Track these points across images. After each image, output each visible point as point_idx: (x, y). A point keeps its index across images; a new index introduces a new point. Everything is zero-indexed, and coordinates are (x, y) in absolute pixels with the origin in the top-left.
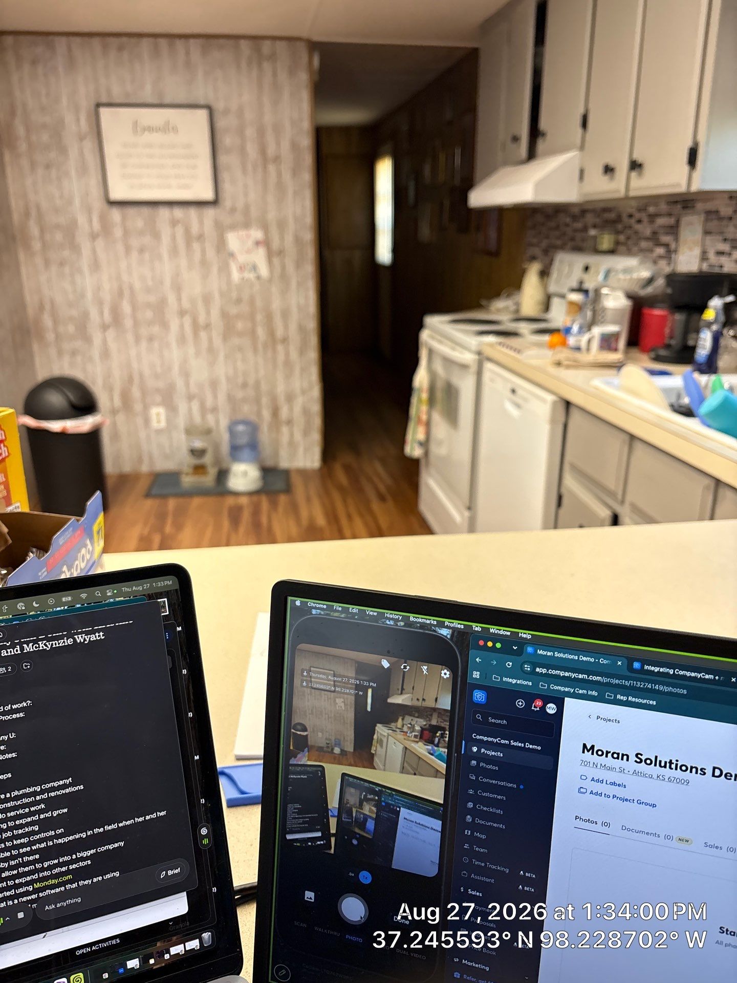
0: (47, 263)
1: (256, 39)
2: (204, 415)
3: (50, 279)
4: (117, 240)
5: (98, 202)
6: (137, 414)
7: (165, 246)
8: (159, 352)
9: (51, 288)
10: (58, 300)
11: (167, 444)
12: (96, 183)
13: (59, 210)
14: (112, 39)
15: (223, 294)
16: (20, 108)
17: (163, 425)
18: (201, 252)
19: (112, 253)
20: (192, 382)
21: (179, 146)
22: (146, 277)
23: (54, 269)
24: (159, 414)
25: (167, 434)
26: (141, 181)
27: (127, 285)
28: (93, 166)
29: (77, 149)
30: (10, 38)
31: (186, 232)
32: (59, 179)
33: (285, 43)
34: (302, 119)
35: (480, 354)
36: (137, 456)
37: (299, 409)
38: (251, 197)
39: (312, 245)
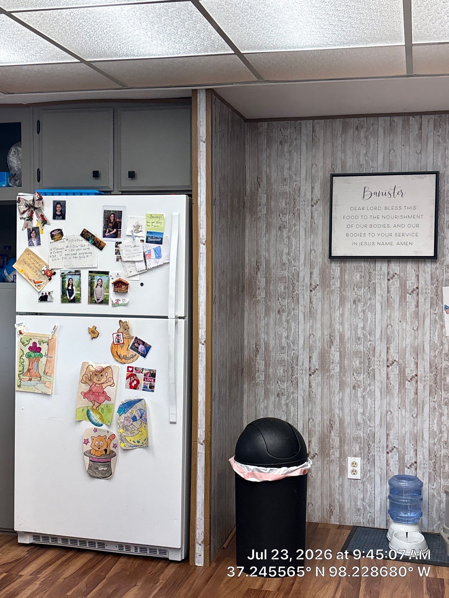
0: (268, 310)
2: (401, 469)
3: (267, 325)
4: (332, 292)
5: (320, 258)
6: (332, 461)
7: (378, 298)
8: (361, 400)
9: (267, 333)
10: (272, 343)
11: (360, 496)
12: (320, 241)
13: (284, 264)
14: (352, 120)
15: (433, 347)
16: (265, 180)
17: (358, 476)
18: (414, 304)
19: (327, 302)
20: (392, 433)
21: (403, 207)
22: (357, 326)
23: (273, 315)
24: (354, 464)
25: (361, 486)
26: (363, 239)
27: (337, 334)
28: (320, 227)
29: (308, 213)
30: (265, 125)
31: (401, 285)
32: (289, 238)
36: (327, 506)
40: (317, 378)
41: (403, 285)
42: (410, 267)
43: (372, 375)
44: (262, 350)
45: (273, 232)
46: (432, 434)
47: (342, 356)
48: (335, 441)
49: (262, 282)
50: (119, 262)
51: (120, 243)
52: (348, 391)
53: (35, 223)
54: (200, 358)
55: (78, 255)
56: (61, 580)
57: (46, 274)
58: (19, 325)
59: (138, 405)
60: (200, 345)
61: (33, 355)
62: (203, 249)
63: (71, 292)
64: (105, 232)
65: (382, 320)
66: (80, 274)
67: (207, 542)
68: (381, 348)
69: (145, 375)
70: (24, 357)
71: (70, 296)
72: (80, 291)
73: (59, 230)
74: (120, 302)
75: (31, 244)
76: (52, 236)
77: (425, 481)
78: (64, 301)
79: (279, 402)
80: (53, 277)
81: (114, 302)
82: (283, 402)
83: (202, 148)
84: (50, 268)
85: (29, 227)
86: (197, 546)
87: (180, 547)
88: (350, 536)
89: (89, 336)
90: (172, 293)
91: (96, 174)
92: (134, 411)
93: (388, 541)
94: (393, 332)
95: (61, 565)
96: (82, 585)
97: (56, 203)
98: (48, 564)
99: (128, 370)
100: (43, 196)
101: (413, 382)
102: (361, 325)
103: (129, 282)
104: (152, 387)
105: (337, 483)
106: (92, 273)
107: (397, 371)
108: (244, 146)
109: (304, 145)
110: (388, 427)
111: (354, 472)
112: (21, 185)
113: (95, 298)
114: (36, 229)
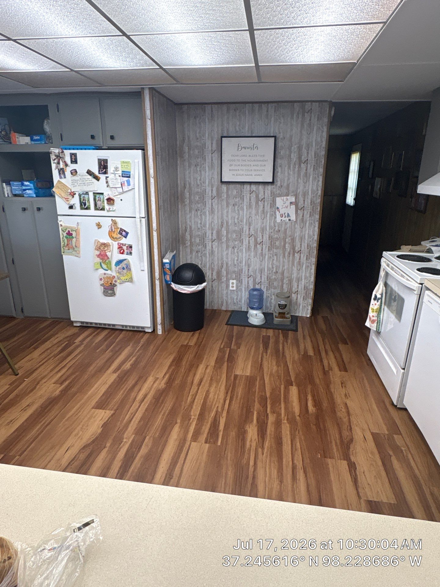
0: (191, 209)
1: (303, 102)
2: (254, 285)
3: (191, 217)
4: (223, 200)
5: (216, 182)
6: (223, 282)
7: (245, 203)
8: (236, 254)
9: (191, 221)
10: (193, 227)
11: (235, 298)
12: (216, 173)
13: (198, 185)
15: (271, 228)
16: (187, 139)
17: (235, 289)
18: (262, 207)
19: (220, 206)
20: (250, 269)
21: (258, 156)
22: (234, 218)
23: (193, 212)
24: (233, 283)
25: (236, 293)
26: (238, 172)
27: (225, 221)
28: (216, 165)
29: (210, 157)
30: (186, 107)
31: (256, 196)
32: (200, 171)
33: (318, 104)
34: (322, 142)
35: (422, 284)
36: (220, 303)
37: (301, 286)
38: (291, 180)
39: (319, 205)
40: (215, 244)
41: (257, 196)
42: (261, 187)
43: (241, 241)
44: (188, 230)
46: (269, 269)
47: (227, 233)
48: (224, 273)
49: (187, 195)
50: (108, 188)
51: (108, 177)
52: (230, 249)
53: (62, 165)
54: (154, 239)
55: (86, 184)
56: (94, 344)
57: (70, 194)
58: (60, 221)
59: (125, 262)
60: (154, 232)
61: (68, 236)
62: (152, 181)
63: (85, 204)
64: (99, 171)
65: (246, 214)
66: (88, 194)
67: (163, 324)
68: (246, 228)
69: (127, 247)
70: (64, 238)
71: (85, 206)
72: (89, 203)
73: (75, 170)
74: (111, 210)
75: (61, 178)
76: (72, 173)
77: (265, 290)
78: (82, 209)
79: (198, 255)
80: (74, 196)
81: (108, 209)
82: (199, 255)
83: (149, 123)
84: (72, 191)
85: (59, 168)
86: (158, 325)
87: (150, 327)
88: (231, 315)
89: (96, 227)
90: (137, 205)
91: (93, 137)
92: (123, 265)
93: (248, 318)
94: (252, 220)
95: (94, 336)
96: (104, 346)
97: (72, 154)
98: (88, 337)
99: (118, 245)
100: (65, 151)
101: (261, 245)
102: (237, 217)
103: (114, 198)
104: (131, 253)
105: (225, 292)
106: (95, 194)
107: (253, 239)
108: (175, 119)
109: (207, 120)
110: (249, 266)
111: (233, 287)
112: (52, 143)
113: (98, 207)
114: (62, 169)
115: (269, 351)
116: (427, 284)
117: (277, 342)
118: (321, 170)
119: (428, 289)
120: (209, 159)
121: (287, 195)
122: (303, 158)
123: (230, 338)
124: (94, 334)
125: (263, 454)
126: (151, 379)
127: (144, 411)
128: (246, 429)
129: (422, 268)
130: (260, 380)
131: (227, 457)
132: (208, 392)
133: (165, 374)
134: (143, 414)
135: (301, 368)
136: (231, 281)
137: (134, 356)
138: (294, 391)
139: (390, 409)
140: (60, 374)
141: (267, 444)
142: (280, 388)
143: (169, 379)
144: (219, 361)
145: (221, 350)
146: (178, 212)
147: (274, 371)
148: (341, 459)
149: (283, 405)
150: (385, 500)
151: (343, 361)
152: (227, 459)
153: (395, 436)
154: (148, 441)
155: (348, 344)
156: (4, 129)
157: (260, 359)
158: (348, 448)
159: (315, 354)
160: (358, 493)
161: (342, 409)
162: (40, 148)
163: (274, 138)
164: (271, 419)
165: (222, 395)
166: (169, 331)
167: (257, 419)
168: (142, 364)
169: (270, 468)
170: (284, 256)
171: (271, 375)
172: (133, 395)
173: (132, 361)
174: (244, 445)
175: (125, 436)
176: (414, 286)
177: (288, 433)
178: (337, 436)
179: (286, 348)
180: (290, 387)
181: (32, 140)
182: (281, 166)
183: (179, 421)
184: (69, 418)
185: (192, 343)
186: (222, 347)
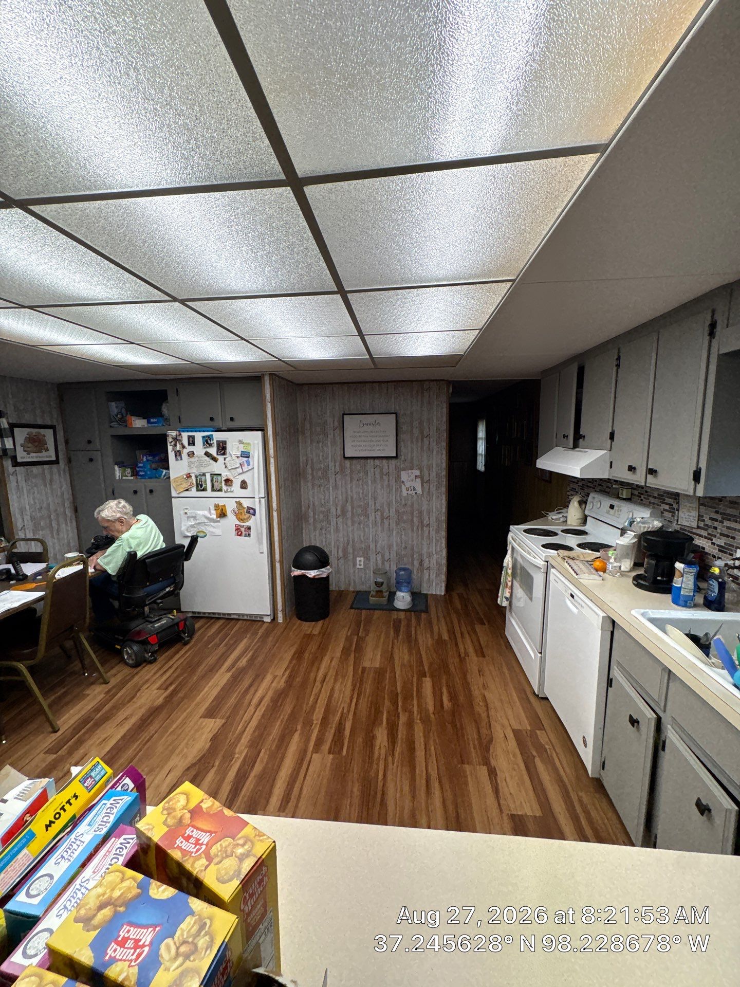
0: (313, 485)
1: (421, 381)
2: (383, 562)
3: (313, 493)
4: (346, 475)
5: (339, 457)
6: (349, 561)
7: (369, 478)
8: (362, 529)
9: (314, 498)
10: (316, 503)
11: (363, 576)
12: (339, 449)
13: (321, 461)
14: (352, 385)
15: (397, 502)
16: (308, 416)
17: (362, 567)
18: (387, 481)
19: (344, 481)
20: (378, 545)
21: (380, 431)
22: (359, 493)
23: (316, 489)
24: (360, 561)
25: (363, 571)
26: (361, 448)
28: (338, 442)
29: (332, 434)
30: (306, 387)
31: (380, 471)
32: (322, 447)
33: (435, 383)
34: (442, 416)
35: (547, 562)
36: (347, 582)
37: (434, 561)
38: (414, 454)
39: (444, 477)
40: (340, 520)
41: (382, 470)
42: (385, 461)
43: (367, 516)
44: (311, 506)
45: (314, 444)
46: (397, 545)
47: (353, 508)
48: (350, 550)
49: (310, 471)
50: (226, 469)
51: (227, 458)
52: (356, 525)
54: (274, 519)
55: (203, 465)
56: (206, 638)
58: (175, 503)
60: (274, 512)
62: (272, 461)
63: (201, 486)
64: (217, 452)
65: (372, 489)
66: (205, 476)
67: (284, 610)
68: (371, 503)
69: (245, 529)
71: (201, 488)
72: (206, 485)
73: (192, 452)
74: (229, 490)
75: (177, 460)
76: (189, 455)
78: (198, 490)
79: (322, 532)
80: (191, 478)
81: (226, 490)
82: (324, 532)
83: (269, 406)
84: (189, 473)
85: (175, 450)
86: (279, 613)
87: (269, 614)
88: (355, 598)
90: (257, 485)
91: (212, 419)
94: (377, 495)
96: (217, 640)
97: (189, 437)
99: (236, 526)
100: (182, 433)
101: (388, 519)
102: (361, 492)
103: (233, 479)
104: (249, 535)
105: (352, 571)
106: (212, 475)
107: (379, 514)
108: (296, 399)
109: (328, 398)
110: (376, 542)
111: (360, 565)
112: (170, 425)
113: (215, 488)
114: (179, 451)
115: (400, 637)
116: (551, 561)
117: (408, 626)
118: (444, 444)
119: (553, 567)
120: (331, 436)
121: (412, 469)
122: (425, 433)
123: (358, 624)
124: (207, 626)
125: (393, 764)
126: (269, 677)
127: (260, 717)
128: (375, 733)
129: (546, 544)
130: (390, 673)
131: (353, 770)
132: (332, 690)
133: (286, 670)
134: (259, 722)
135: (435, 656)
136: (358, 559)
137: (251, 650)
138: (428, 683)
139: (532, 699)
140: (165, 677)
141: (398, 749)
142: (412, 680)
143: (290, 676)
144: (346, 652)
145: (348, 639)
146: (300, 487)
147: (405, 661)
148: (480, 765)
149: (415, 702)
150: (529, 813)
151: (480, 645)
152: (353, 772)
153: (538, 732)
154: (263, 755)
155: (485, 624)
156: (120, 412)
157: (390, 647)
158: (488, 750)
159: (450, 638)
160: (499, 805)
161: (481, 704)
162: (156, 430)
163: (394, 415)
164: (403, 719)
165: (348, 692)
166: (290, 619)
167: (387, 719)
168: (260, 659)
169: (401, 780)
170: (413, 530)
171: (403, 665)
172: (248, 697)
173: (248, 656)
174: (372, 751)
175: (237, 750)
176: (540, 564)
177: (421, 734)
178: (476, 736)
179: (418, 633)
180: (424, 679)
181: (149, 422)
182: (403, 441)
183: (299, 727)
184: (172, 731)
185: (316, 631)
186: (349, 634)
